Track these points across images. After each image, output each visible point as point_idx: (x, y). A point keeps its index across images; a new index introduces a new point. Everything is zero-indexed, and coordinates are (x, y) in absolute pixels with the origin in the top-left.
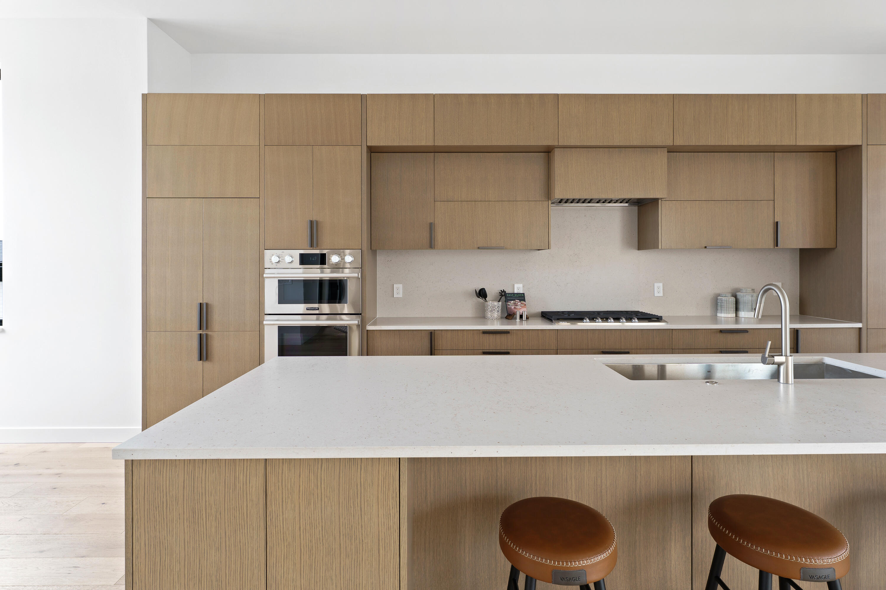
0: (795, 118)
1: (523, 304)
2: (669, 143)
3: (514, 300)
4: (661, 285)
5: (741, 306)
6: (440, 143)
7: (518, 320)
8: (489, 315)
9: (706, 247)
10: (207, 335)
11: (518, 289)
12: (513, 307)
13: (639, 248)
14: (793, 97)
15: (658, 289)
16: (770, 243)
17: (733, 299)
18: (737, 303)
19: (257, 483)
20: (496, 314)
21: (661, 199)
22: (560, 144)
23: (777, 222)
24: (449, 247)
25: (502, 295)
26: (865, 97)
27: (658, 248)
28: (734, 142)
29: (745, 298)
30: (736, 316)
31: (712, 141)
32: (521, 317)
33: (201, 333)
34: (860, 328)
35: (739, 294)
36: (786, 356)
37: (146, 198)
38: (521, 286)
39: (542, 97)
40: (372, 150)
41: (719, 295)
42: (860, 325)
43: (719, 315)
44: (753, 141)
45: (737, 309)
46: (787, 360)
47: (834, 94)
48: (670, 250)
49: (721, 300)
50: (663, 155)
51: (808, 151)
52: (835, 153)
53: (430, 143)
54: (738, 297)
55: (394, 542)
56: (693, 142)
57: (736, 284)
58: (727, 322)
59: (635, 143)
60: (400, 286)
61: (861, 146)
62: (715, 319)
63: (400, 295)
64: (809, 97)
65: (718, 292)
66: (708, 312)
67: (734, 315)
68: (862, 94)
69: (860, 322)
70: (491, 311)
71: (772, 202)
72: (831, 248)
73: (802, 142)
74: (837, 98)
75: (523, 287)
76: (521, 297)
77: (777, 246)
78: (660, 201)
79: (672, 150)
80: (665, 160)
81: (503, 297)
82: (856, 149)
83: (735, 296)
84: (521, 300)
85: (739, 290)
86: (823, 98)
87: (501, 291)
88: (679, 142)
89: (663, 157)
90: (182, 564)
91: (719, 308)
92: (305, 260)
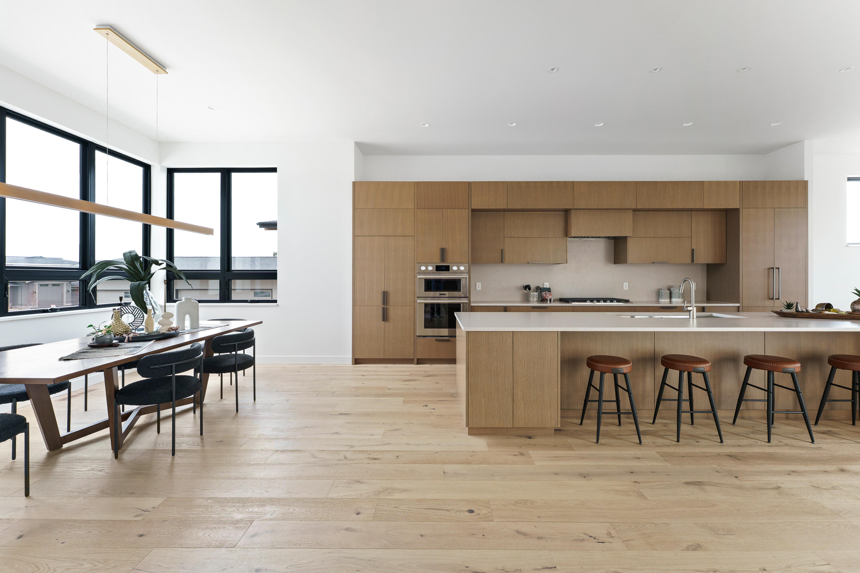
0: (703, 194)
1: (550, 294)
2: (634, 207)
3: (545, 291)
4: (627, 284)
5: (673, 295)
6: (510, 207)
7: (548, 302)
8: (531, 299)
9: (653, 263)
10: (387, 308)
11: (547, 285)
12: (545, 295)
13: (615, 264)
14: (702, 183)
15: (626, 286)
16: (689, 261)
17: (669, 291)
18: (671, 294)
19: (510, 340)
20: (535, 299)
21: (629, 236)
22: (575, 208)
23: (693, 249)
24: (512, 263)
25: (537, 289)
26: (741, 183)
27: (627, 263)
28: (670, 207)
29: (675, 291)
30: (670, 301)
31: (657, 206)
32: (550, 300)
33: (384, 307)
34: (739, 306)
35: (672, 289)
36: (693, 307)
37: (354, 236)
38: (548, 284)
39: (565, 183)
40: (473, 211)
41: (660, 289)
42: (738, 305)
43: (660, 300)
44: (680, 206)
45: (671, 297)
46: (693, 309)
47: (724, 181)
48: (633, 264)
49: (662, 292)
50: (630, 214)
51: (710, 210)
52: (725, 212)
53: (505, 207)
54: (671, 290)
55: (556, 360)
56: (647, 207)
57: (670, 284)
58: (665, 303)
59: (616, 208)
60: (480, 284)
61: (739, 208)
62: (658, 302)
63: (480, 289)
64: (710, 183)
65: (660, 287)
66: (654, 299)
67: (669, 300)
68: (740, 181)
69: (739, 303)
70: (533, 297)
71: (690, 239)
72: (723, 264)
73: (706, 207)
74: (726, 184)
75: (549, 284)
76: (549, 290)
77: (693, 262)
78: (628, 238)
79: (634, 210)
80: (631, 216)
81: (538, 290)
82: (736, 211)
83: (669, 290)
84: (548, 292)
85: (672, 287)
86: (718, 184)
87: (537, 286)
88: (639, 207)
89: (630, 215)
90: (485, 366)
91: (660, 297)
92: (439, 268)
